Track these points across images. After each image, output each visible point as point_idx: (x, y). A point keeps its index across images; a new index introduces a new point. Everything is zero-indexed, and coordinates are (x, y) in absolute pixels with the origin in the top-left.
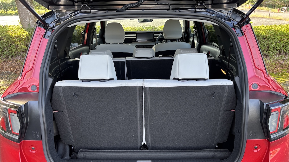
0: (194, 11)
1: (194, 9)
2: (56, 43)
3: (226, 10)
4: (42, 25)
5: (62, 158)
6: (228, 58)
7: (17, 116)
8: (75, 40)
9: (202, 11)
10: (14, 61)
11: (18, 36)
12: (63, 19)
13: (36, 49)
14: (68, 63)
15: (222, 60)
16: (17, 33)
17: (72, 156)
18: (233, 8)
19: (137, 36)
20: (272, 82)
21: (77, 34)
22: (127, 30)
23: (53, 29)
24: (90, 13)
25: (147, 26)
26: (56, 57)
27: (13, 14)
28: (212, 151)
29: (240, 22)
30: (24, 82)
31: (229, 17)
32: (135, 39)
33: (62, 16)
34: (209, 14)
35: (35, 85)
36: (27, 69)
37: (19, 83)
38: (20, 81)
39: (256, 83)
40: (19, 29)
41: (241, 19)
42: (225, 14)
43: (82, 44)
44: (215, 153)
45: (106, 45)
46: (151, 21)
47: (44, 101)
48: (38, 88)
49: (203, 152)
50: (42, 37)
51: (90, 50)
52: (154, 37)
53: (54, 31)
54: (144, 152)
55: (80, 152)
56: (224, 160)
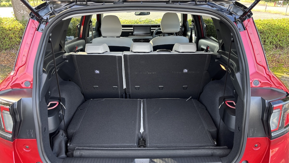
0: (195, 4)
1: (195, 2)
2: (50, 36)
3: (227, 3)
4: (35, 18)
5: (57, 157)
6: (228, 54)
7: (9, 113)
8: (71, 33)
9: (203, 4)
10: (8, 54)
11: (12, 28)
12: (57, 11)
13: (29, 43)
14: (64, 58)
15: (222, 55)
16: (11, 25)
17: (68, 153)
18: (235, 1)
19: (134, 30)
20: (273, 79)
21: (73, 26)
22: (123, 23)
23: (47, 21)
24: (86, 5)
25: (144, 19)
26: (50, 51)
27: (7, 5)
28: (211, 148)
29: (242, 16)
30: (17, 78)
31: (230, 11)
32: (132, 33)
33: (56, 8)
34: (210, 7)
35: (28, 80)
36: (20, 64)
37: (11, 78)
38: (13, 77)
39: (257, 79)
40: (13, 21)
41: (243, 13)
42: (227, 7)
43: (78, 37)
44: (214, 151)
45: (102, 38)
46: (149, 13)
47: (38, 98)
48: (32, 84)
49: (202, 150)
50: (36, 30)
51: (86, 44)
52: (151, 31)
53: (48, 24)
54: (142, 150)
55: (76, 150)
56: (223, 158)
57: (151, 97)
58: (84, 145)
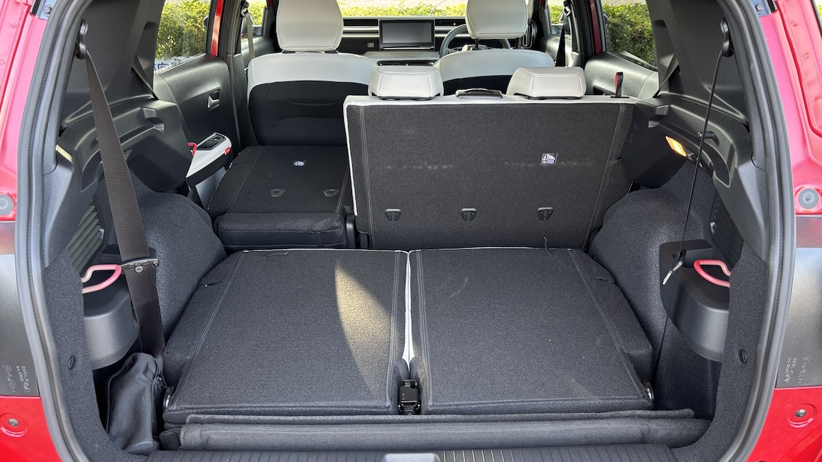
2: (80, 36)
5: (124, 448)
14: (147, 116)
15: (672, 106)
17: (163, 434)
19: (381, 31)
25: (411, 7)
28: (640, 417)
32: (377, 41)
39: (813, 187)
43: (203, 54)
44: (650, 426)
45: (280, 55)
50: (28, 12)
52: (436, 35)
54: (408, 422)
55: (190, 423)
56: (680, 449)
57: (436, 245)
58: (216, 406)
